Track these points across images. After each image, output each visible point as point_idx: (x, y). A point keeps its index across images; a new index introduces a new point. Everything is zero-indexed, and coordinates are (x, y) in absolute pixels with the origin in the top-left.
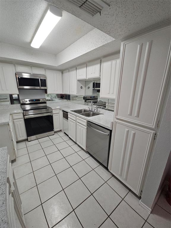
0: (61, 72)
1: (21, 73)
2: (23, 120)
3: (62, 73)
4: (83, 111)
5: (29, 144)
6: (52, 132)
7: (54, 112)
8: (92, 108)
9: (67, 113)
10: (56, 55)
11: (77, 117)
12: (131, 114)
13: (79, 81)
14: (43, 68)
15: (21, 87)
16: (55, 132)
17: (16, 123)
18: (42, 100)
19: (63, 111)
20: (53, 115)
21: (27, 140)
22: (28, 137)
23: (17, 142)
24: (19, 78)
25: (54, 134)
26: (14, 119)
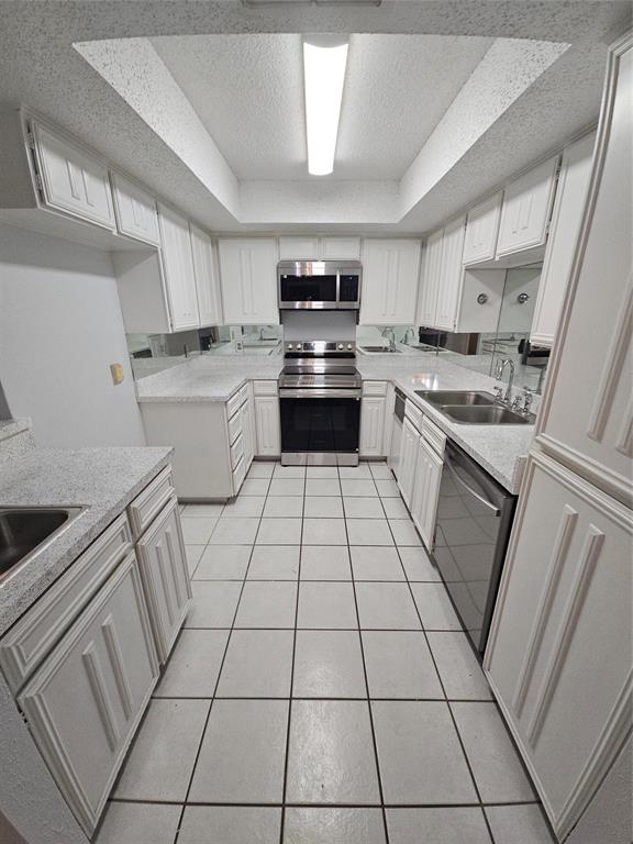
0: (419, 241)
1: (289, 264)
2: (276, 398)
3: (424, 245)
4: (472, 398)
5: (280, 470)
6: (352, 457)
7: (367, 388)
8: (509, 390)
9: (405, 397)
10: (400, 180)
11: (424, 417)
12: (599, 435)
13: (471, 270)
14: (355, 236)
15: (288, 305)
16: (361, 460)
17: (259, 406)
18: (341, 346)
19: (397, 389)
20: (364, 399)
21: (277, 460)
22: (282, 451)
23: (256, 459)
24: (282, 278)
25: (355, 463)
26: (256, 395)
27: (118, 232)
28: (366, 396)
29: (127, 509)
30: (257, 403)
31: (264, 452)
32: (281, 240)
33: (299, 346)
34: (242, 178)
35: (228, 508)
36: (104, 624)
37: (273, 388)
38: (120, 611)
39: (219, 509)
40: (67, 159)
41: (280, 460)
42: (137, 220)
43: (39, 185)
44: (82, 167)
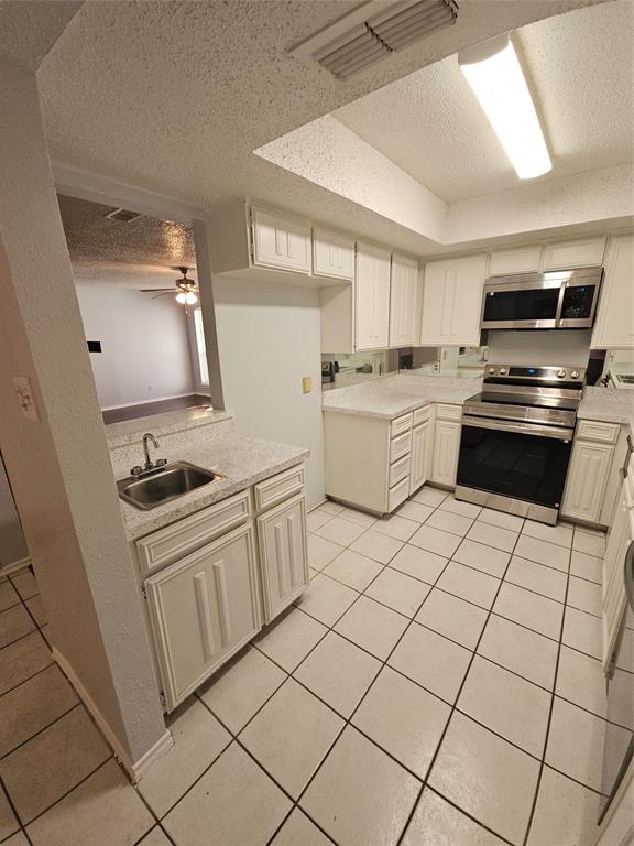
2: (459, 424)
5: (451, 503)
6: (548, 513)
7: (584, 430)
14: (600, 236)
15: (486, 324)
16: (561, 520)
17: (439, 429)
18: (561, 373)
20: (578, 444)
21: (451, 491)
22: (458, 484)
23: (427, 484)
24: (488, 296)
25: (553, 522)
26: (438, 419)
27: (313, 274)
28: (581, 439)
29: (253, 487)
30: (438, 426)
31: (437, 480)
32: (493, 255)
33: (503, 371)
34: (450, 201)
35: (381, 523)
36: (216, 564)
37: (457, 414)
38: (232, 560)
39: (371, 520)
40: (277, 227)
41: (453, 492)
42: (332, 261)
43: (252, 251)
44: (288, 231)
